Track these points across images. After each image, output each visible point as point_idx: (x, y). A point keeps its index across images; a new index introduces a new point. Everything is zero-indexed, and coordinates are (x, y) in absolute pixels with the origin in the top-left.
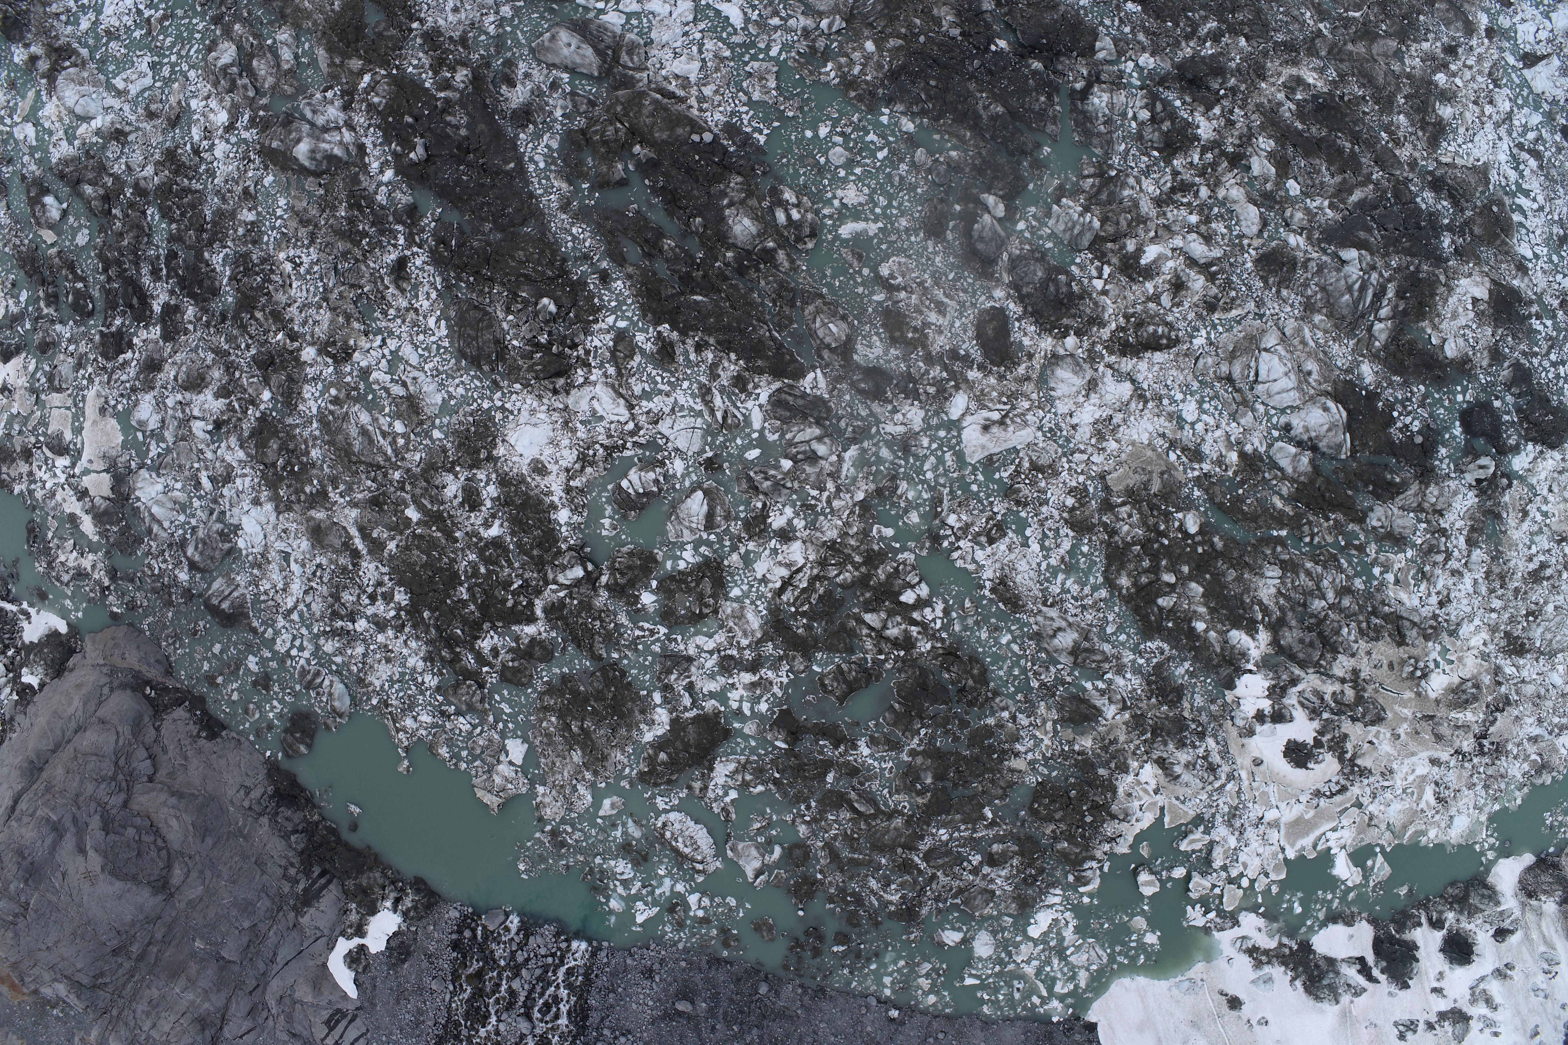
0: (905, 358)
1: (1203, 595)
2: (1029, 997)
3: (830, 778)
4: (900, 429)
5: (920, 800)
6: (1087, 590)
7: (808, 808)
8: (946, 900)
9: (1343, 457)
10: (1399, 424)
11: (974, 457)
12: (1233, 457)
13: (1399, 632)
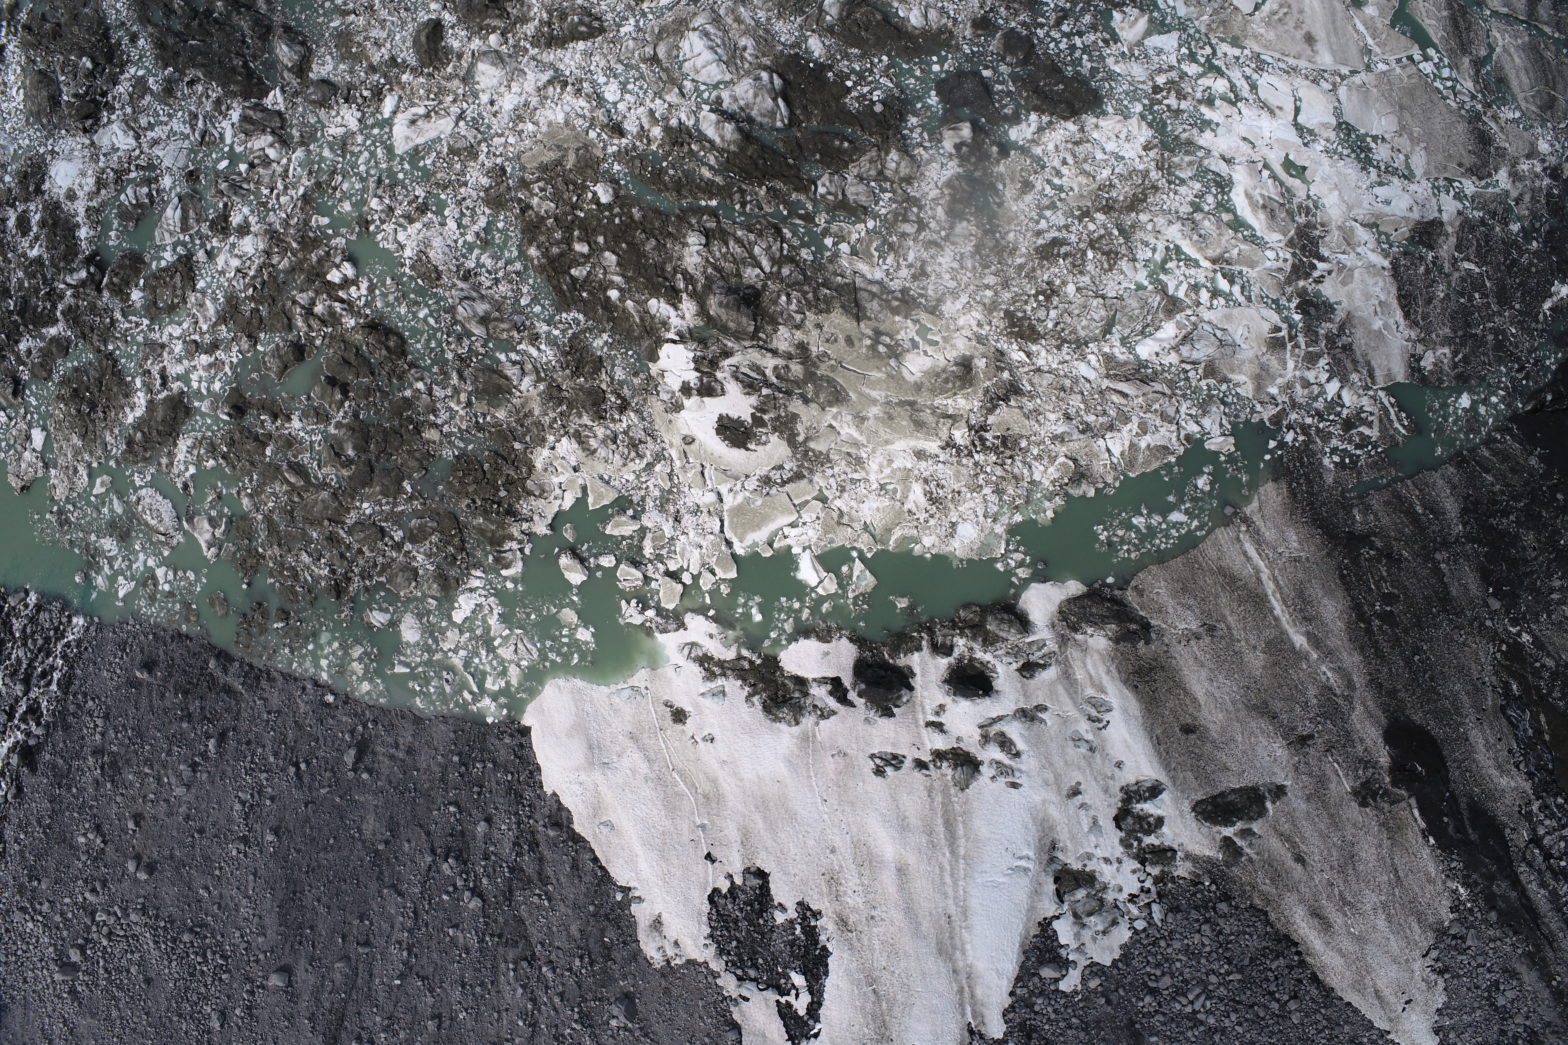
0: (351, 72)
1: (619, 264)
2: (460, 692)
3: (268, 452)
4: (340, 131)
5: (345, 473)
6: (500, 264)
7: (251, 480)
8: (370, 577)
9: (779, 124)
10: (854, 94)
11: (401, 148)
12: (657, 132)
13: (857, 305)
